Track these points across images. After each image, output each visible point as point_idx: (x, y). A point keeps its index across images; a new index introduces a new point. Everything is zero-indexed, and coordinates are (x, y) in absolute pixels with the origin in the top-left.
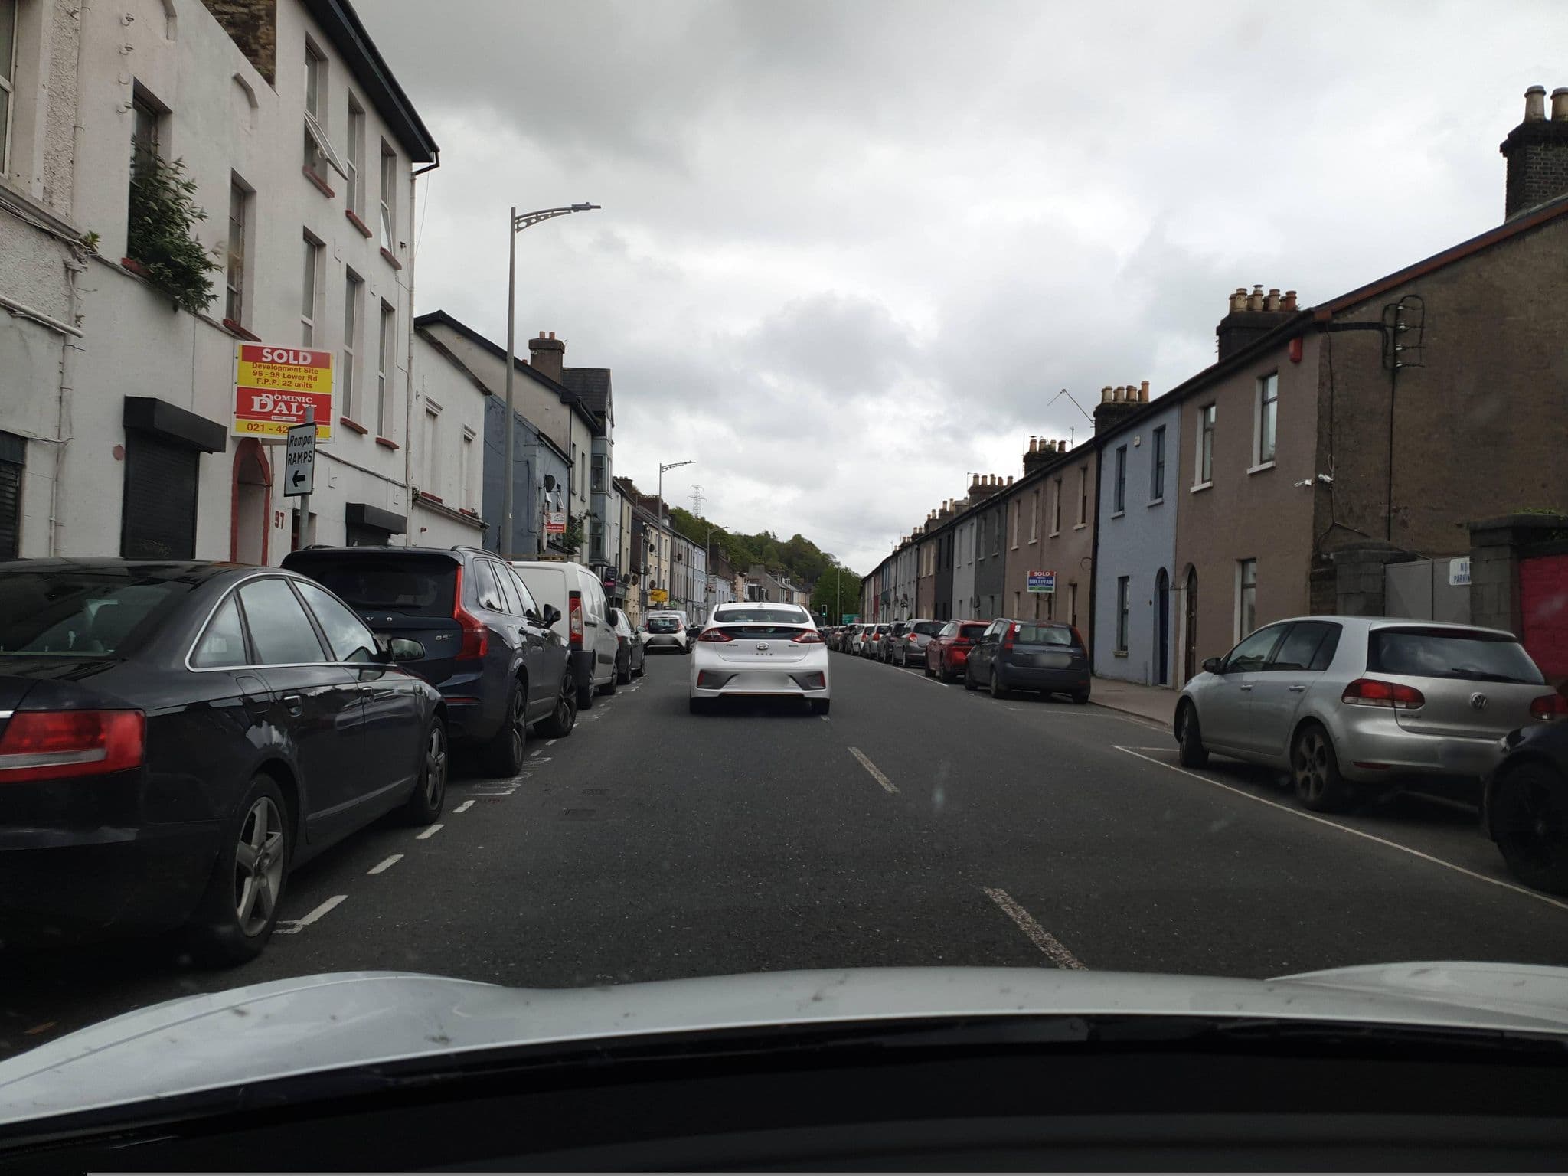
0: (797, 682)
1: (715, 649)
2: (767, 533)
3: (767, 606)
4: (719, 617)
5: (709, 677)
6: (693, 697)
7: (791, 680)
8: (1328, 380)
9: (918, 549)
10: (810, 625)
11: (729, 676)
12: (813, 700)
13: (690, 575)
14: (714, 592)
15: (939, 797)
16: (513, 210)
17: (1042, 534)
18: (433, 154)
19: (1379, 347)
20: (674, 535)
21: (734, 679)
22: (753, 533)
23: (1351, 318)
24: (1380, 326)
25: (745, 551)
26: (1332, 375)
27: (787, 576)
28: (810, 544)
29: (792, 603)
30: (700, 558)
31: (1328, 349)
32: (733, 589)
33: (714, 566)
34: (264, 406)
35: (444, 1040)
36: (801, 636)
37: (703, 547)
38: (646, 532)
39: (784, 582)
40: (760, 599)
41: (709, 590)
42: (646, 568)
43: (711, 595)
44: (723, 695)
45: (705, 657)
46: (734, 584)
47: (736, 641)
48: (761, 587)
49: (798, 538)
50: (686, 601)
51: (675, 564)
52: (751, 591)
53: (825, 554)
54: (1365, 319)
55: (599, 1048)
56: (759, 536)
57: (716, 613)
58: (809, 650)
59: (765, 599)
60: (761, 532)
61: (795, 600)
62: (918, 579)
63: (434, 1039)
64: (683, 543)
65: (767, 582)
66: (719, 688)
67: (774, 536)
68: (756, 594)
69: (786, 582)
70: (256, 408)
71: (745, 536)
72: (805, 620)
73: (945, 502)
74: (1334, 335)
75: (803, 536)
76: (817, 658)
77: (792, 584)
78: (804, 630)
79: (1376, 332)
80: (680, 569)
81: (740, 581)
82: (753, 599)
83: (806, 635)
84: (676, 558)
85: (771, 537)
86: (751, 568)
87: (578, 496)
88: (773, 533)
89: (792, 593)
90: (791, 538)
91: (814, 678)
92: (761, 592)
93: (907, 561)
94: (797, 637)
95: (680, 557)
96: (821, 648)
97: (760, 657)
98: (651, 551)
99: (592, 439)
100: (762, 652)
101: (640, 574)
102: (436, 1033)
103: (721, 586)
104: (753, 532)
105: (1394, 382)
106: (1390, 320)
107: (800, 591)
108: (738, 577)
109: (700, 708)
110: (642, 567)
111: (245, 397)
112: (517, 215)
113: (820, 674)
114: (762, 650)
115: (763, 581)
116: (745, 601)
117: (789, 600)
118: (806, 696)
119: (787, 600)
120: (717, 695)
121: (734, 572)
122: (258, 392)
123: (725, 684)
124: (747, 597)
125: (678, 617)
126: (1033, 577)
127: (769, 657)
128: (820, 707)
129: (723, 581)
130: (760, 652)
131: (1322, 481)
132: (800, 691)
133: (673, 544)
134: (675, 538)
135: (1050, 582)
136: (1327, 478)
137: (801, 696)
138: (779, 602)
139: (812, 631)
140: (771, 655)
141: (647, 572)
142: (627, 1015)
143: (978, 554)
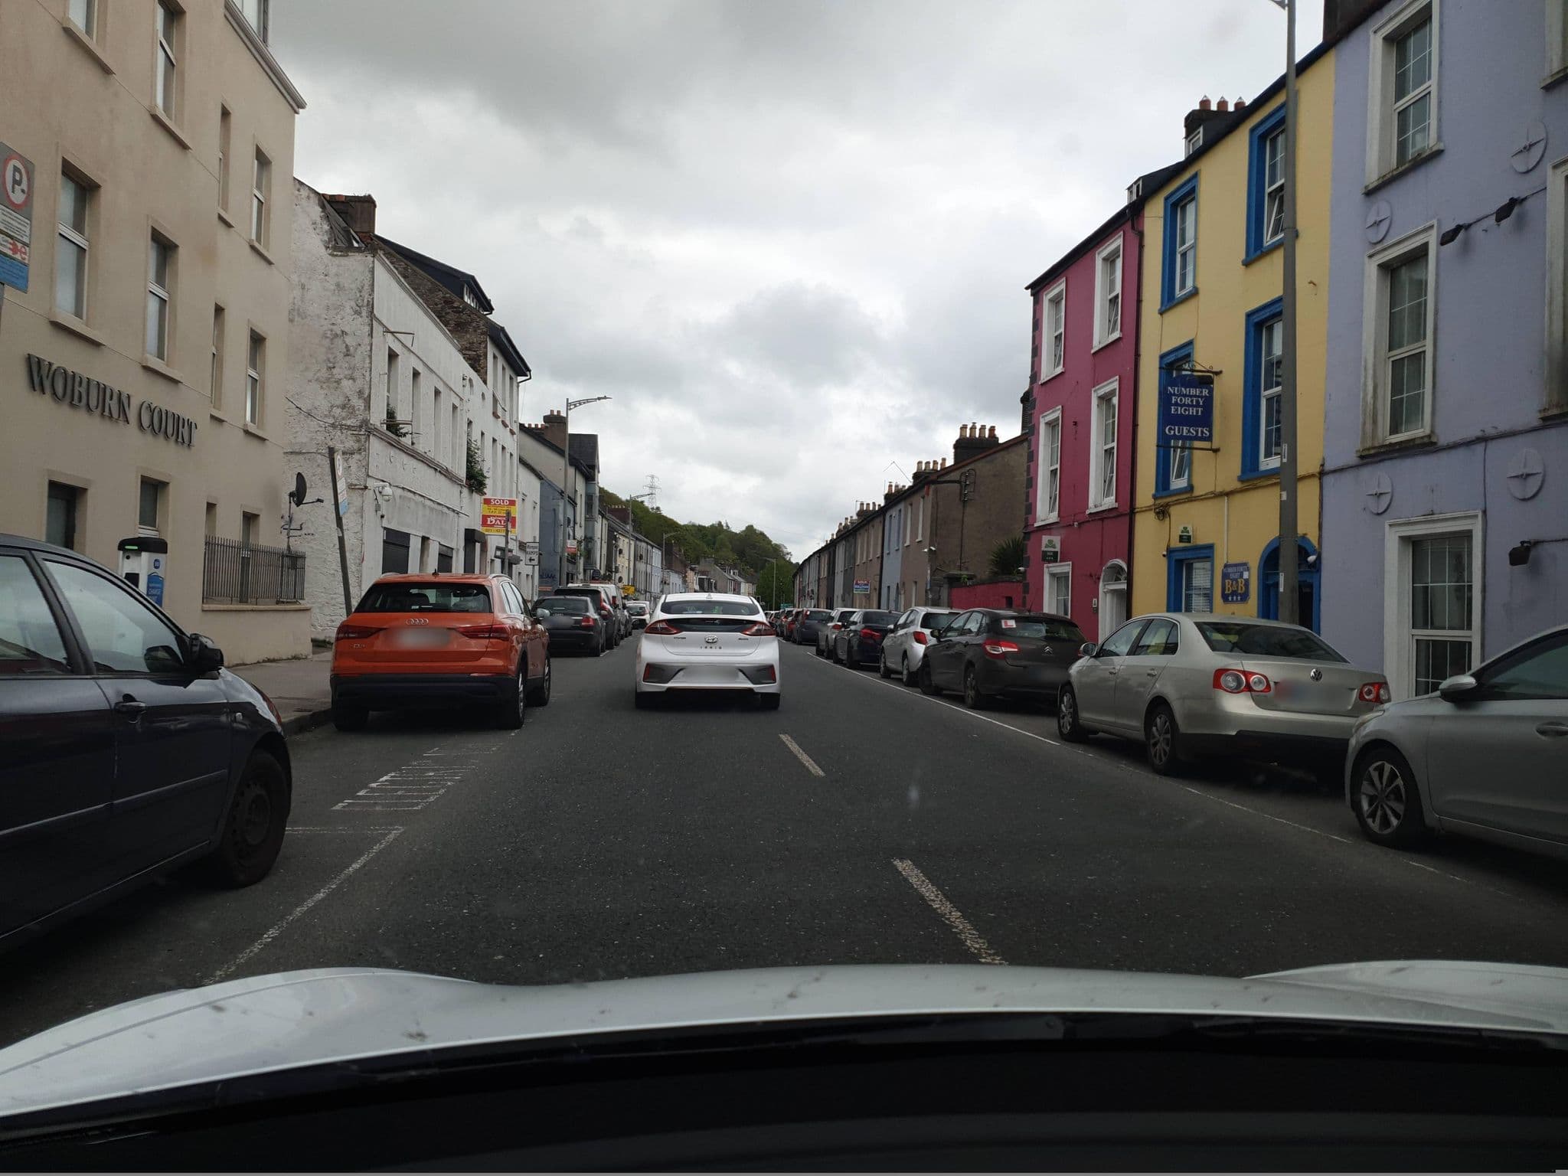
0: (747, 677)
1: (663, 642)
2: (720, 524)
3: (716, 597)
4: (667, 608)
5: (656, 671)
6: (638, 691)
7: (741, 674)
8: (936, 506)
9: (819, 557)
10: (760, 617)
11: (677, 670)
12: (762, 694)
13: (649, 571)
14: (668, 584)
15: (914, 794)
16: (568, 400)
17: (867, 557)
18: (528, 373)
19: (958, 491)
20: (637, 539)
21: (681, 673)
22: (707, 524)
23: (947, 478)
24: (959, 482)
25: (698, 542)
26: (937, 503)
27: (736, 568)
28: (762, 534)
29: (739, 593)
30: (657, 556)
31: (936, 491)
32: (685, 581)
33: (669, 564)
34: (491, 522)
35: (421, 1036)
36: (751, 628)
37: (659, 546)
38: (616, 539)
39: (732, 573)
40: (709, 590)
41: (664, 582)
42: (616, 567)
43: (666, 586)
44: (669, 689)
45: (653, 650)
46: (686, 576)
47: (684, 634)
48: (709, 579)
49: (750, 528)
50: (646, 592)
51: (637, 562)
52: (701, 582)
53: (776, 545)
54: (953, 479)
55: (575, 1045)
56: (712, 526)
57: (663, 604)
58: (759, 643)
59: (713, 589)
60: (714, 523)
61: (742, 591)
62: (819, 579)
63: (411, 1036)
64: (644, 545)
65: (716, 573)
66: (667, 682)
67: (727, 526)
68: (706, 585)
69: (734, 574)
70: (489, 523)
71: (699, 526)
72: (755, 612)
73: (847, 519)
74: (939, 486)
75: (755, 527)
76: (767, 652)
77: (740, 575)
78: (755, 623)
79: (956, 484)
80: (641, 566)
81: (691, 575)
82: (702, 589)
83: (756, 628)
84: (638, 557)
85: (725, 528)
86: (702, 561)
87: (578, 525)
88: (727, 523)
89: (739, 584)
90: (744, 529)
91: (764, 672)
92: (710, 584)
93: (814, 563)
94: (747, 630)
95: (641, 557)
96: (774, 640)
97: (708, 650)
98: (620, 553)
99: (586, 483)
100: (712, 645)
101: (612, 572)
102: (414, 1030)
103: (675, 579)
104: (707, 522)
105: (964, 506)
106: (963, 479)
107: (747, 581)
108: (689, 572)
109: (647, 703)
110: (614, 567)
111: (485, 518)
112: (569, 402)
113: (771, 667)
114: (711, 643)
115: (712, 572)
116: (695, 591)
117: (736, 591)
118: (756, 691)
119: (734, 590)
120: (664, 690)
121: (685, 566)
122: (489, 516)
123: (672, 679)
124: (697, 587)
125: (644, 605)
126: (857, 584)
127: (718, 651)
128: (770, 702)
129: (677, 575)
130: (709, 645)
131: (931, 549)
132: (751, 685)
133: (636, 546)
134: (638, 542)
135: (867, 587)
136: (933, 549)
137: (750, 690)
138: (726, 593)
139: (762, 623)
140: (720, 648)
141: (617, 571)
142: (603, 1012)
143: (845, 566)
